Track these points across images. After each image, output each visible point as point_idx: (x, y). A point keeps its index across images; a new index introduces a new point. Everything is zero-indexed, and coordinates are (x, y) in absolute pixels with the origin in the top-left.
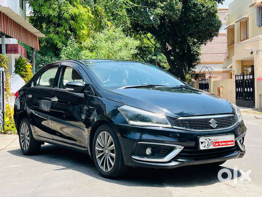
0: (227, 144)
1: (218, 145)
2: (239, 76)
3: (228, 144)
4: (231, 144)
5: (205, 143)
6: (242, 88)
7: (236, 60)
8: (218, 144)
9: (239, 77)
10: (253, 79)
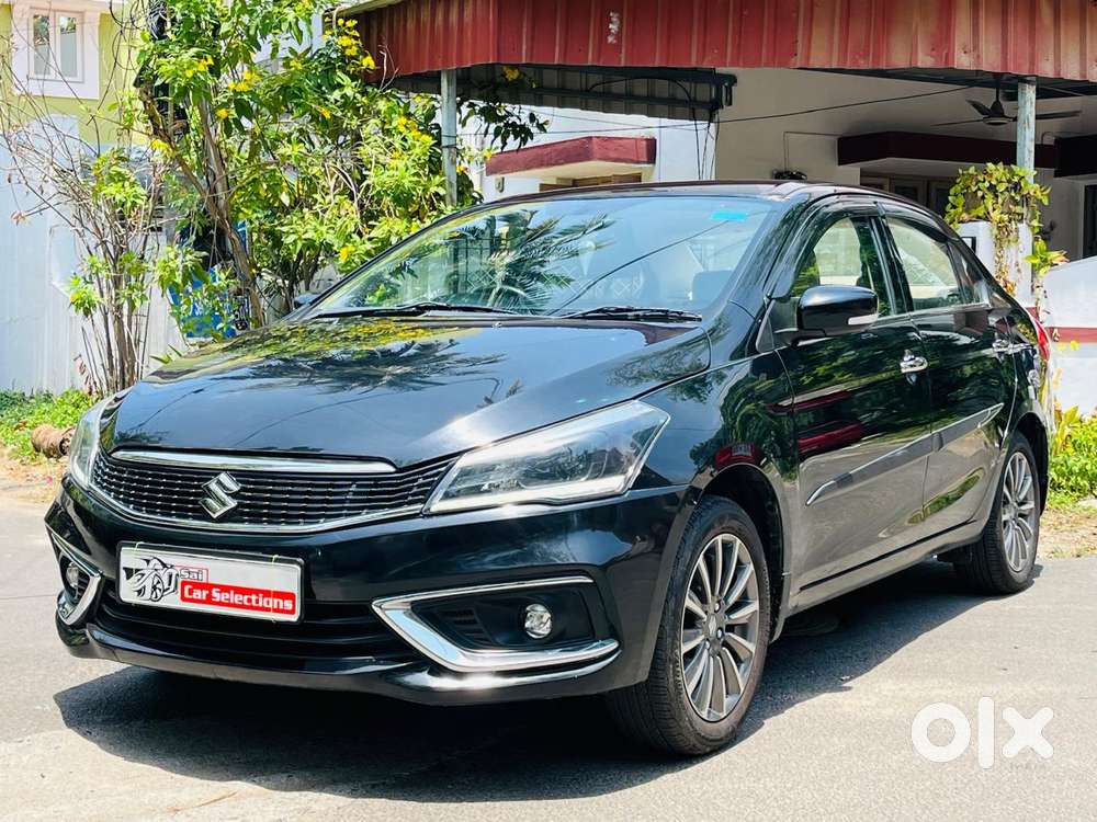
0: (254, 604)
1: (204, 598)
3: (260, 604)
4: (277, 611)
5: (143, 575)
8: (205, 592)
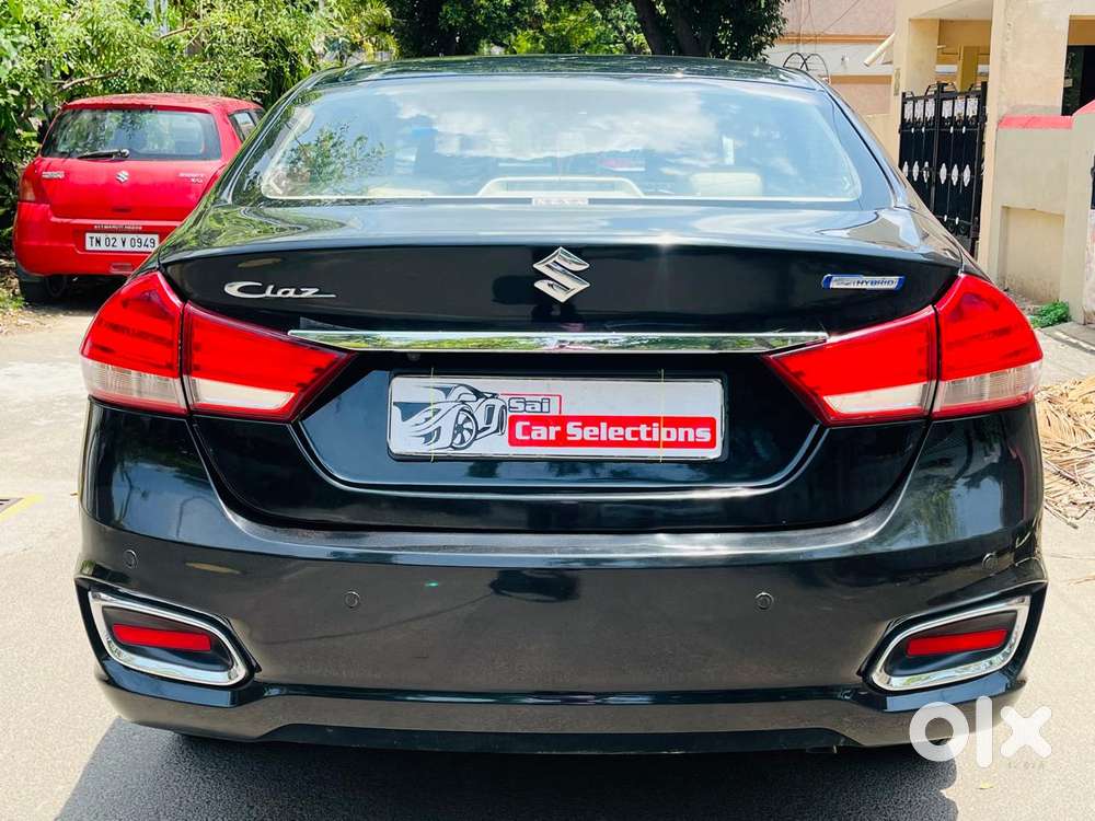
2: (920, 98)
6: (926, 164)
7: (912, 17)
9: (920, 104)
10: (981, 116)
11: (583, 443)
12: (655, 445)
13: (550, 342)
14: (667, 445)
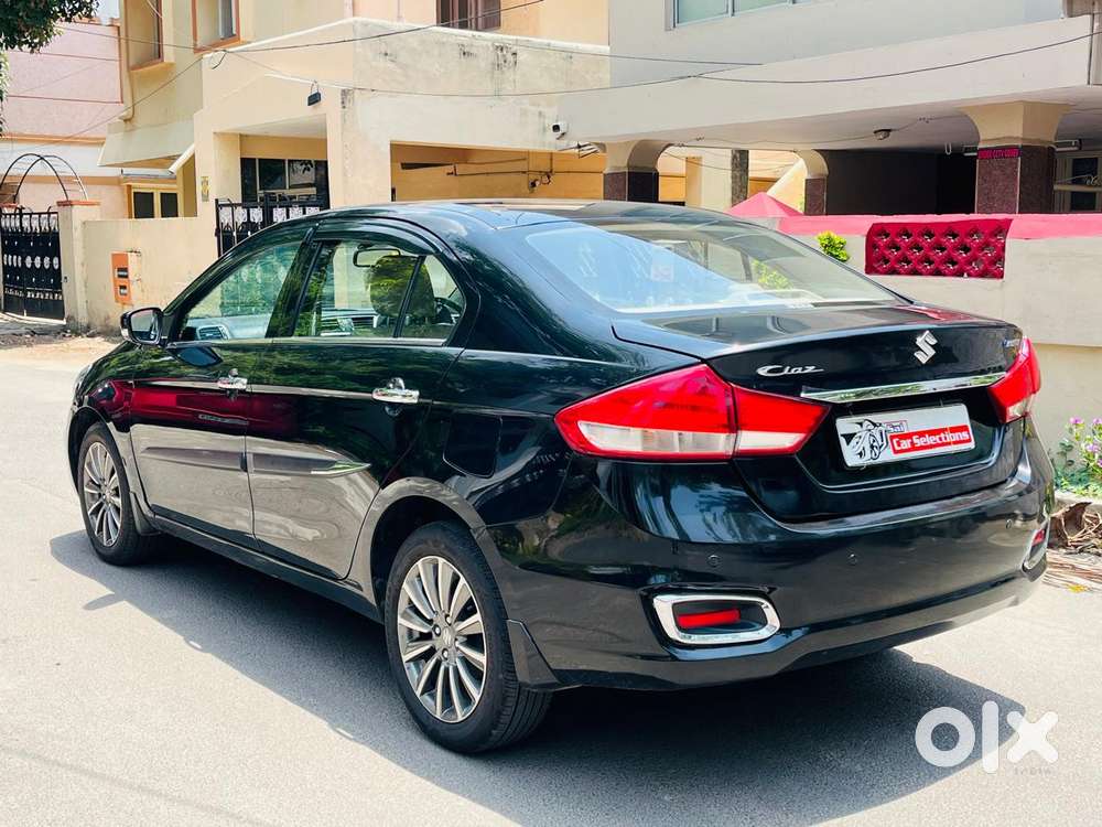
11: (922, 448)
12: (949, 444)
13: (928, 387)
14: (956, 443)
